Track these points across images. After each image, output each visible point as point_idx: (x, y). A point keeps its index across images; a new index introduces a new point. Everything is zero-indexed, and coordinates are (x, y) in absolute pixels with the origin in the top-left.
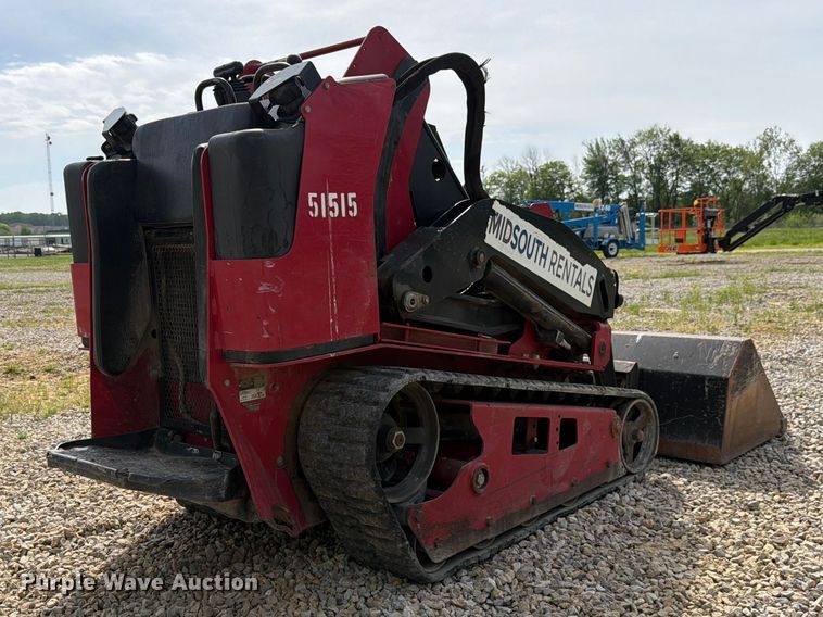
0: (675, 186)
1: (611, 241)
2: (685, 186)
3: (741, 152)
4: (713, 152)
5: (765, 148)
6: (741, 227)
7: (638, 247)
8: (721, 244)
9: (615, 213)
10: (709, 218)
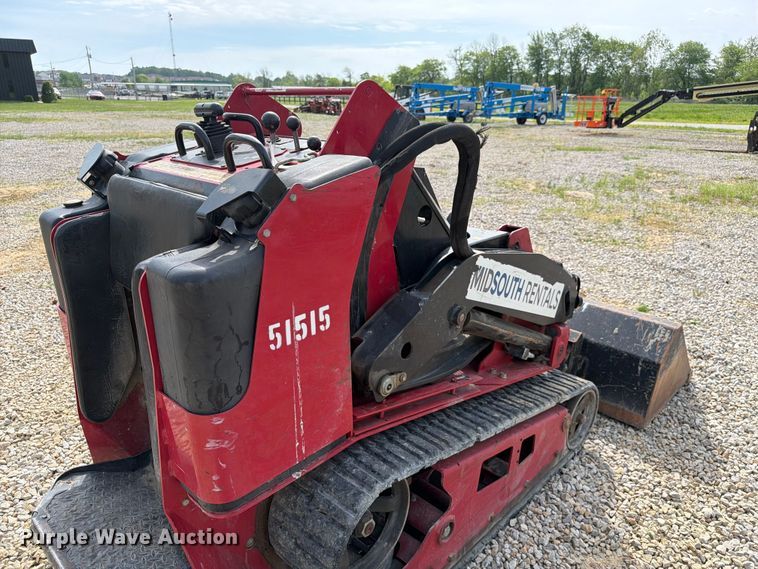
0: (586, 68)
1: (543, 113)
2: (592, 69)
3: (632, 46)
4: (614, 45)
5: (649, 43)
6: (632, 111)
7: (560, 118)
8: (616, 123)
9: (547, 93)
10: (610, 103)
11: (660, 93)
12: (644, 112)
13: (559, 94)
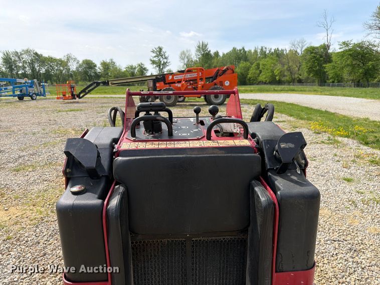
0: (39, 70)
1: (34, 94)
2: (43, 71)
3: (60, 60)
4: (51, 60)
5: (68, 59)
6: (83, 91)
7: (43, 96)
8: (77, 97)
9: (33, 83)
10: (72, 87)
11: (95, 83)
12: (89, 91)
13: (39, 84)
